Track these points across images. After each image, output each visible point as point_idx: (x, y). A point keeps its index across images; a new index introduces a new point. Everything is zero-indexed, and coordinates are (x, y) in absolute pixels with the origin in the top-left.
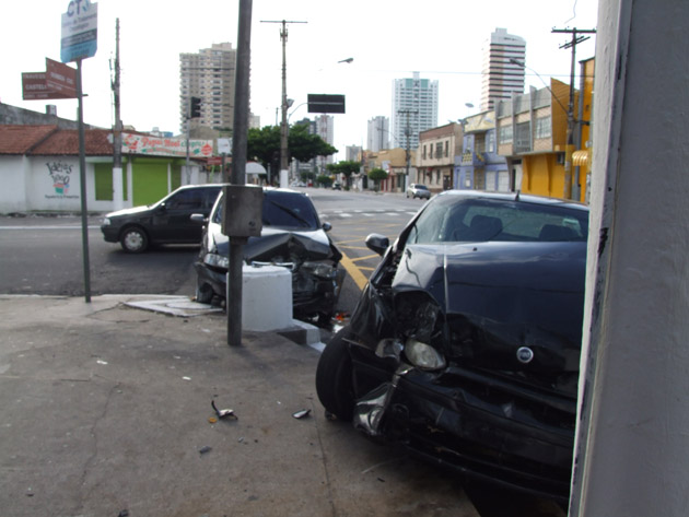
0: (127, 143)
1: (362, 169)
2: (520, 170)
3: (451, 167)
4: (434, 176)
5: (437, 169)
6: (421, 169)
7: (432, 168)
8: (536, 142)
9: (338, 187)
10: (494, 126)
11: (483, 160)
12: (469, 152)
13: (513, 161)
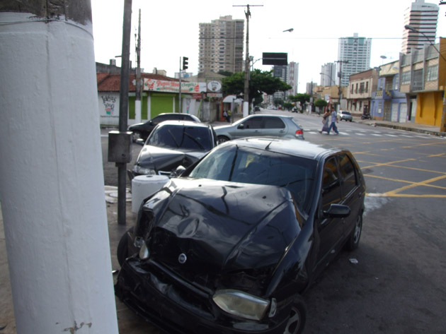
0: (147, 85)
1: (311, 99)
2: (415, 103)
3: (369, 99)
4: (358, 105)
5: (360, 100)
6: (349, 100)
7: (356, 100)
8: (427, 83)
9: (296, 111)
10: (398, 71)
11: (390, 95)
12: (381, 89)
13: (411, 96)
